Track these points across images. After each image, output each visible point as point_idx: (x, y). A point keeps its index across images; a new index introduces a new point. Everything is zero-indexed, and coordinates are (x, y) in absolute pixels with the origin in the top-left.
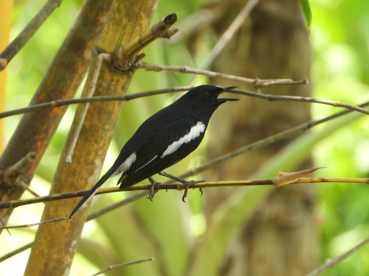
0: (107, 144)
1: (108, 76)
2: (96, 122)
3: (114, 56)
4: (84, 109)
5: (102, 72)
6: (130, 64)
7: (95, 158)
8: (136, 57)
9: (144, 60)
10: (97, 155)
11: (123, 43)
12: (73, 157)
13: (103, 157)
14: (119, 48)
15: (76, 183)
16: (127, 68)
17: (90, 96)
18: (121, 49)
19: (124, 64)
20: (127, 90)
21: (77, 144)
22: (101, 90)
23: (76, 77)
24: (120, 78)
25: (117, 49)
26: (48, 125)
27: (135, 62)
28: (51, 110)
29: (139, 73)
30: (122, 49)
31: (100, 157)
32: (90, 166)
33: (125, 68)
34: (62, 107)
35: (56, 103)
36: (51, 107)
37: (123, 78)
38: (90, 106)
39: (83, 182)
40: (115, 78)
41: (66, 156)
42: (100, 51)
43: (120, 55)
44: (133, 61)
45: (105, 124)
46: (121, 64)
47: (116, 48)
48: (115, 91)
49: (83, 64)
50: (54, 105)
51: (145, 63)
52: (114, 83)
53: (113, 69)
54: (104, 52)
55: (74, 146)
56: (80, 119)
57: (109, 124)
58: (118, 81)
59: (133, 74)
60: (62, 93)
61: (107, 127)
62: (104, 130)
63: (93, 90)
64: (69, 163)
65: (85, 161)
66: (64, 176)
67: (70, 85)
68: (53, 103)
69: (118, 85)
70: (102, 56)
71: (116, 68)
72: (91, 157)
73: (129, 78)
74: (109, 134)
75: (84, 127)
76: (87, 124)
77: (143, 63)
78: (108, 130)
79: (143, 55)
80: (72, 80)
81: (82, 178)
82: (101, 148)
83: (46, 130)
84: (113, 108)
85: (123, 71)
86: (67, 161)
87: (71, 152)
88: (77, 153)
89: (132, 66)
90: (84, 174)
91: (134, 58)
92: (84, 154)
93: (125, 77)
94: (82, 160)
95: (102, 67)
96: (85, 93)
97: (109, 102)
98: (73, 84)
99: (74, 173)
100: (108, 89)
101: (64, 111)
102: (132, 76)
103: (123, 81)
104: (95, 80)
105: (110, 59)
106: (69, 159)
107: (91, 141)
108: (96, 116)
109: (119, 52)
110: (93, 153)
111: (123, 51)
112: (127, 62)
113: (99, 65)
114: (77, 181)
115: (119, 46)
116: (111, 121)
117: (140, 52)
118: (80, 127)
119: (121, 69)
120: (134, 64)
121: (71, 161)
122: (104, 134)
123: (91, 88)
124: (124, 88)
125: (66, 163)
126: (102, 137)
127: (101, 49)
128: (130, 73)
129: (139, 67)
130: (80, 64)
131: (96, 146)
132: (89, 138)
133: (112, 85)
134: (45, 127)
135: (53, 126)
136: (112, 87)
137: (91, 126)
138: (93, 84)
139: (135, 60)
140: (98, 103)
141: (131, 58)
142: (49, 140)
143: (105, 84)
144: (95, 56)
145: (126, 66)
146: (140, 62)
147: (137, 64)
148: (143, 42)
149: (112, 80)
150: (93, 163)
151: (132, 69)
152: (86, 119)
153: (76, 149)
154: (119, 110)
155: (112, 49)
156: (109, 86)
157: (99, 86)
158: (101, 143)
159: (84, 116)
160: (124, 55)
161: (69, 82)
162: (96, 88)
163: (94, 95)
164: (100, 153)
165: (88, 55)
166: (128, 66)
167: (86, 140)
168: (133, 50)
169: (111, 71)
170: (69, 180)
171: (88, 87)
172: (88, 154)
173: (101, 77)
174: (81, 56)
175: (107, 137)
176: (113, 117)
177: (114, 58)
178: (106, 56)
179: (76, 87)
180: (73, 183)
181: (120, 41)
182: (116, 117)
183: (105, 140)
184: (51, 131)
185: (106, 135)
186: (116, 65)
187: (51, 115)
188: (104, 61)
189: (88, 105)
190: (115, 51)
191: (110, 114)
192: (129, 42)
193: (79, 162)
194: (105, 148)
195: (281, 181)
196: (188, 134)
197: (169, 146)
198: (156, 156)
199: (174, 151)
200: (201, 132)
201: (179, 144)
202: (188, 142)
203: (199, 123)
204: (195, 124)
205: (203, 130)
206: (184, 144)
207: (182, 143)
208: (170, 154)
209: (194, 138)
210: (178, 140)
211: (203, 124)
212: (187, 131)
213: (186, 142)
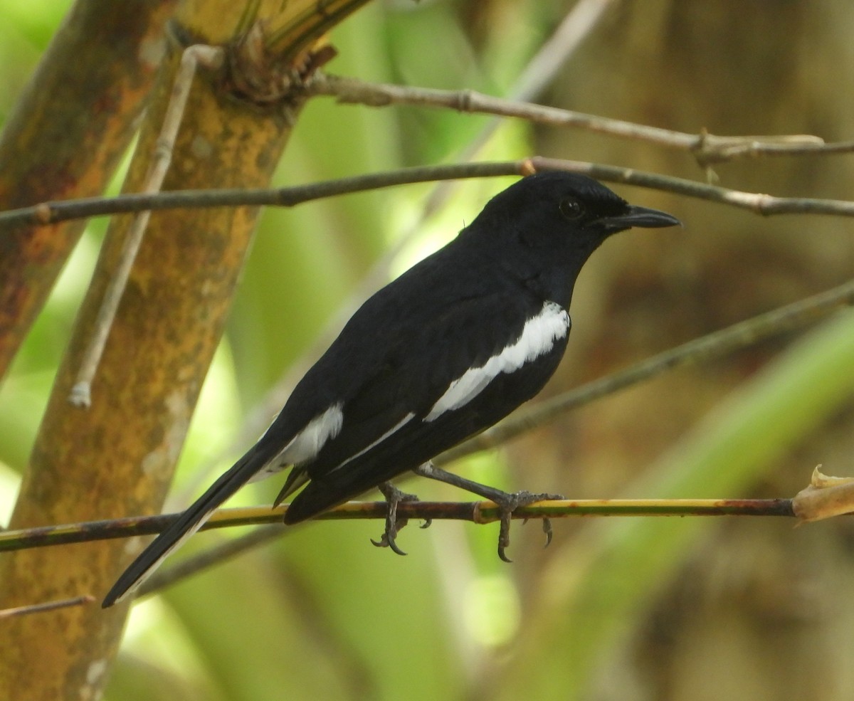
0: (207, 343)
1: (212, 121)
2: (171, 272)
3: (233, 52)
4: (133, 227)
5: (194, 106)
6: (287, 82)
7: (167, 392)
8: (309, 59)
9: (332, 67)
10: (173, 380)
11: (265, 13)
12: (96, 388)
13: (193, 387)
14: (250, 27)
15: (104, 471)
16: (275, 94)
17: (153, 189)
18: (256, 33)
19: (266, 82)
20: (274, 166)
21: (109, 344)
22: (188, 165)
23: (114, 126)
24: (253, 128)
25: (243, 31)
26: (20, 285)
27: (303, 76)
28: (29, 236)
29: (316, 110)
30: (262, 29)
31: (184, 388)
32: (149, 418)
33: (269, 93)
34: (65, 226)
35: (52, 209)
36: (32, 222)
37: (261, 127)
38: (151, 218)
39: (125, 469)
40: (237, 127)
41: (74, 382)
42: (187, 37)
43: (253, 52)
44: (295, 73)
45: (202, 279)
46: (255, 80)
47: (239, 29)
48: (236, 171)
49: (137, 84)
50: (46, 219)
51: (337, 79)
52: (233, 143)
53: (231, 98)
54: (202, 40)
55: (98, 349)
56: (120, 261)
57: (216, 279)
58: (246, 136)
59: (296, 115)
60: (64, 178)
61: (207, 288)
62: (199, 298)
63: (164, 166)
64: (83, 405)
65: (136, 400)
66: (65, 449)
67: (93, 150)
68: (43, 209)
69: (246, 148)
70: (193, 53)
71: (240, 94)
72: (155, 388)
73: (284, 126)
74: (215, 313)
75: (132, 287)
76: (144, 280)
77: (329, 77)
78: (211, 296)
79: (329, 53)
80: (98, 134)
81: (124, 457)
82: (188, 359)
83: (13, 299)
84: (230, 226)
85: (263, 104)
86: (76, 399)
87: (91, 369)
88: (108, 373)
89: (293, 87)
90: (132, 444)
91: (300, 61)
92: (133, 378)
93: (269, 123)
94: (126, 396)
95: (192, 91)
96: (136, 176)
97: (214, 211)
98: (103, 149)
99: (98, 439)
100: (214, 161)
101: (71, 241)
102: (291, 120)
103: (261, 138)
104: (171, 134)
105: (220, 63)
106: (83, 392)
107: (154, 334)
108: (173, 253)
109: (250, 39)
110: (161, 375)
111: (265, 38)
112: (275, 73)
113: (185, 84)
114: (109, 465)
115: (249, 20)
116: (220, 270)
117: (321, 43)
118: (119, 288)
119: (258, 97)
120: (299, 81)
121: (87, 401)
122: (198, 311)
123: (158, 157)
124: (266, 162)
125: (71, 405)
126: (191, 322)
127: (191, 31)
128: (287, 111)
129: (315, 90)
130: (126, 81)
131: (171, 352)
132: (149, 325)
133: (228, 149)
134: (10, 289)
135: (34, 288)
136: (227, 158)
137: (155, 286)
138: (164, 144)
139: (303, 68)
140: (179, 213)
141: (292, 62)
142: (21, 334)
143: (202, 148)
144: (172, 54)
145: (273, 86)
146: (320, 75)
147: (308, 82)
148: (331, 10)
149: (227, 134)
150: (160, 407)
151: (293, 98)
152: (140, 261)
153: (104, 360)
154: (249, 234)
155: (227, 31)
156: (216, 152)
157: (182, 151)
158: (190, 342)
159: (133, 251)
160: (266, 53)
161: (89, 141)
162: (173, 158)
163: (167, 185)
164: (184, 374)
165: (153, 52)
166: (280, 86)
167: (140, 332)
168: (296, 34)
169: (222, 104)
170: (83, 461)
171: (147, 157)
172: (145, 376)
173: (190, 124)
174: (131, 58)
175: (208, 324)
176: (230, 255)
177: (234, 62)
178: (207, 53)
179: (112, 159)
180: (96, 474)
181: (253, 6)
182: (239, 255)
183: (203, 332)
184: (29, 303)
185: (204, 315)
186: (240, 83)
187: (29, 249)
188: (202, 70)
189: (145, 219)
190: (236, 38)
191: (218, 245)
192: (283, 8)
193: (114, 405)
194: (202, 357)
195: (821, 504)
196: (514, 342)
197: (453, 384)
198: (410, 416)
199: (469, 400)
200: (558, 338)
201: (487, 377)
202: (515, 369)
203: (550, 306)
204: (536, 310)
205: (564, 329)
206: (502, 376)
207: (495, 373)
208: (455, 409)
209: (534, 358)
210: (482, 363)
211: (562, 309)
212: (512, 333)
213: (509, 370)
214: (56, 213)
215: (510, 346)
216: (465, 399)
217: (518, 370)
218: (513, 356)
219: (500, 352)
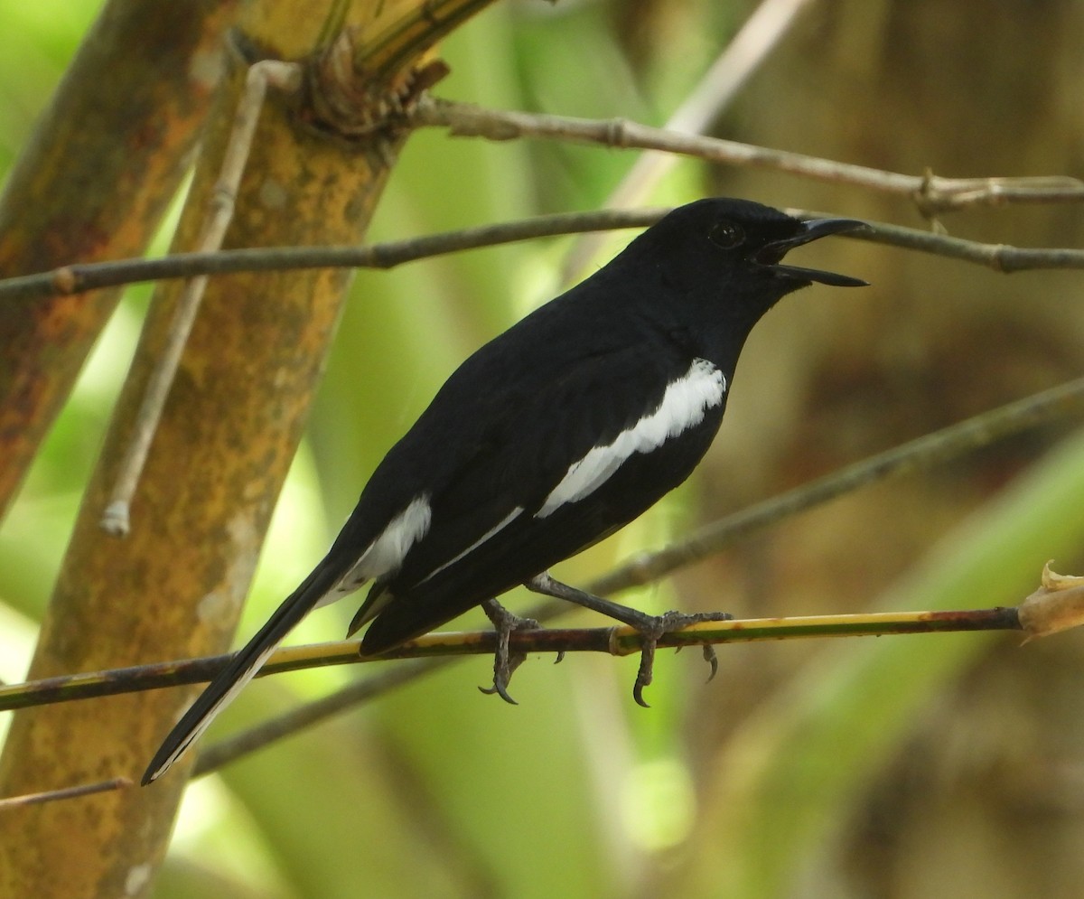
0: (282, 450)
1: (287, 160)
2: (233, 356)
3: (313, 70)
4: (183, 299)
5: (262, 139)
6: (383, 109)
7: (228, 514)
8: (410, 79)
9: (442, 90)
10: (237, 498)
11: (354, 18)
12: (136, 510)
13: (264, 507)
14: (336, 37)
15: (147, 619)
16: (369, 125)
17: (211, 246)
18: (344, 45)
19: (357, 108)
20: (368, 220)
21: (153, 452)
22: (256, 218)
23: (158, 164)
24: (340, 168)
25: (326, 44)
26: (36, 373)
27: (405, 101)
28: (47, 309)
29: (421, 146)
30: (351, 41)
31: (252, 509)
32: (206, 549)
33: (361, 123)
34: (94, 296)
35: (76, 274)
36: (52, 291)
37: (351, 169)
38: (208, 286)
39: (175, 615)
40: (320, 167)
41: (108, 502)
42: (254, 51)
43: (340, 70)
44: (395, 97)
45: (274, 366)
46: (343, 107)
47: (321, 39)
48: (318, 225)
49: (188, 109)
50: (69, 287)
51: (449, 104)
52: (314, 188)
53: (313, 130)
54: (274, 54)
55: (138, 459)
56: (167, 343)
57: (293, 366)
58: (331, 180)
59: (396, 153)
60: (93, 233)
61: (281, 378)
62: (270, 391)
63: (224, 219)
64: (120, 532)
65: (189, 524)
66: (96, 588)
67: (130, 197)
68: (64, 274)
69: (331, 196)
70: (263, 71)
71: (322, 125)
72: (214, 509)
73: (381, 167)
74: (291, 411)
75: (183, 377)
76: (198, 367)
77: (438, 102)
78: (286, 389)
79: (440, 70)
80: (137, 176)
81: (173, 599)
82: (257, 471)
83: (27, 392)
84: (311, 298)
85: (354, 138)
86: (111, 524)
87: (129, 485)
88: (151, 489)
89: (393, 114)
90: (183, 582)
91: (401, 81)
92: (185, 496)
93: (361, 163)
94: (175, 520)
95: (261, 120)
96: (188, 232)
97: (289, 276)
98: (143, 196)
99: (139, 575)
100: (289, 213)
101: (102, 316)
102: (389, 158)
103: (350, 182)
104: (233, 177)
105: (296, 85)
106: (119, 515)
107: (212, 438)
108: (236, 332)
109: (336, 54)
110: (221, 491)
111: (354, 54)
112: (368, 97)
113: (252, 112)
114: (154, 610)
115: (335, 28)
116: (298, 354)
117: (429, 57)
118: (166, 379)
119: (346, 129)
120: (399, 108)
121: (125, 526)
122: (269, 408)
123: (217, 208)
124: (357, 213)
125: (104, 532)
126: (260, 423)
127: (258, 42)
128: (385, 146)
129: (421, 120)
130: (173, 107)
131: (234, 462)
132: (206, 427)
133: (307, 197)
134: (21, 380)
135: (54, 378)
136: (307, 209)
137: (213, 375)
138: (225, 191)
139: (405, 91)
140: (244, 278)
141: (390, 84)
142: (37, 437)
143: (273, 195)
144: (234, 73)
145: (366, 115)
146: (426, 99)
147: (411, 109)
148: (440, 15)
149: (307, 176)
150: (219, 534)
151: (392, 130)
152: (193, 342)
153: (147, 472)
154: (335, 307)
155: (305, 41)
156: (292, 201)
157: (248, 199)
158: (258, 450)
159: (184, 330)
160: (357, 71)
161: (124, 186)
162: (236, 209)
163: (228, 243)
164: (251, 490)
165: (208, 68)
166: (375, 115)
167: (193, 437)
168: (395, 46)
169: (299, 139)
170: (118, 604)
171: (202, 206)
172: (201, 494)
173: (258, 165)
174: (179, 75)
175: (283, 424)
176: (311, 333)
177: (314, 82)
178: (279, 71)
179: (156, 209)
180: (136, 622)
181: (340, 9)
182: (323, 336)
183: (275, 436)
184: (47, 397)
185: (278, 413)
186: (324, 113)
187: (48, 327)
188: (274, 94)
189: (199, 287)
190: (318, 52)
191: (296, 321)
192: (378, 13)
193: (160, 531)
194: (276, 467)
195: (1055, 613)
196: (653, 412)
197: (572, 468)
198: (517, 511)
199: (595, 488)
200: (709, 406)
201: (616, 459)
202: (654, 447)
203: (700, 364)
204: (681, 370)
205: (718, 395)
206: (636, 456)
207: (627, 453)
208: (575, 501)
209: (679, 432)
210: (609, 440)
211: (715, 369)
212: (650, 400)
213: (646, 449)
214: (81, 280)
215: (646, 417)
216: (588, 488)
217: (658, 449)
218: (651, 430)
219: (633, 424)
